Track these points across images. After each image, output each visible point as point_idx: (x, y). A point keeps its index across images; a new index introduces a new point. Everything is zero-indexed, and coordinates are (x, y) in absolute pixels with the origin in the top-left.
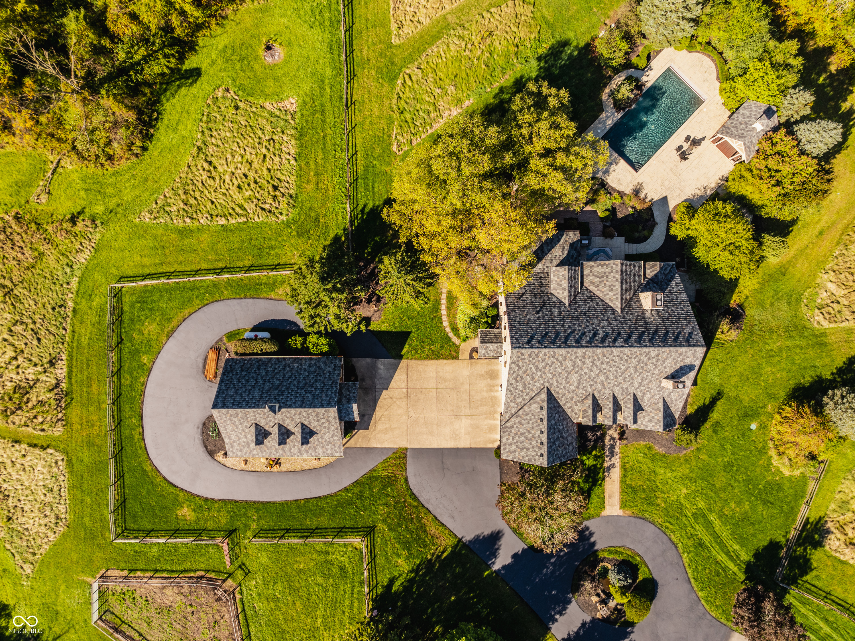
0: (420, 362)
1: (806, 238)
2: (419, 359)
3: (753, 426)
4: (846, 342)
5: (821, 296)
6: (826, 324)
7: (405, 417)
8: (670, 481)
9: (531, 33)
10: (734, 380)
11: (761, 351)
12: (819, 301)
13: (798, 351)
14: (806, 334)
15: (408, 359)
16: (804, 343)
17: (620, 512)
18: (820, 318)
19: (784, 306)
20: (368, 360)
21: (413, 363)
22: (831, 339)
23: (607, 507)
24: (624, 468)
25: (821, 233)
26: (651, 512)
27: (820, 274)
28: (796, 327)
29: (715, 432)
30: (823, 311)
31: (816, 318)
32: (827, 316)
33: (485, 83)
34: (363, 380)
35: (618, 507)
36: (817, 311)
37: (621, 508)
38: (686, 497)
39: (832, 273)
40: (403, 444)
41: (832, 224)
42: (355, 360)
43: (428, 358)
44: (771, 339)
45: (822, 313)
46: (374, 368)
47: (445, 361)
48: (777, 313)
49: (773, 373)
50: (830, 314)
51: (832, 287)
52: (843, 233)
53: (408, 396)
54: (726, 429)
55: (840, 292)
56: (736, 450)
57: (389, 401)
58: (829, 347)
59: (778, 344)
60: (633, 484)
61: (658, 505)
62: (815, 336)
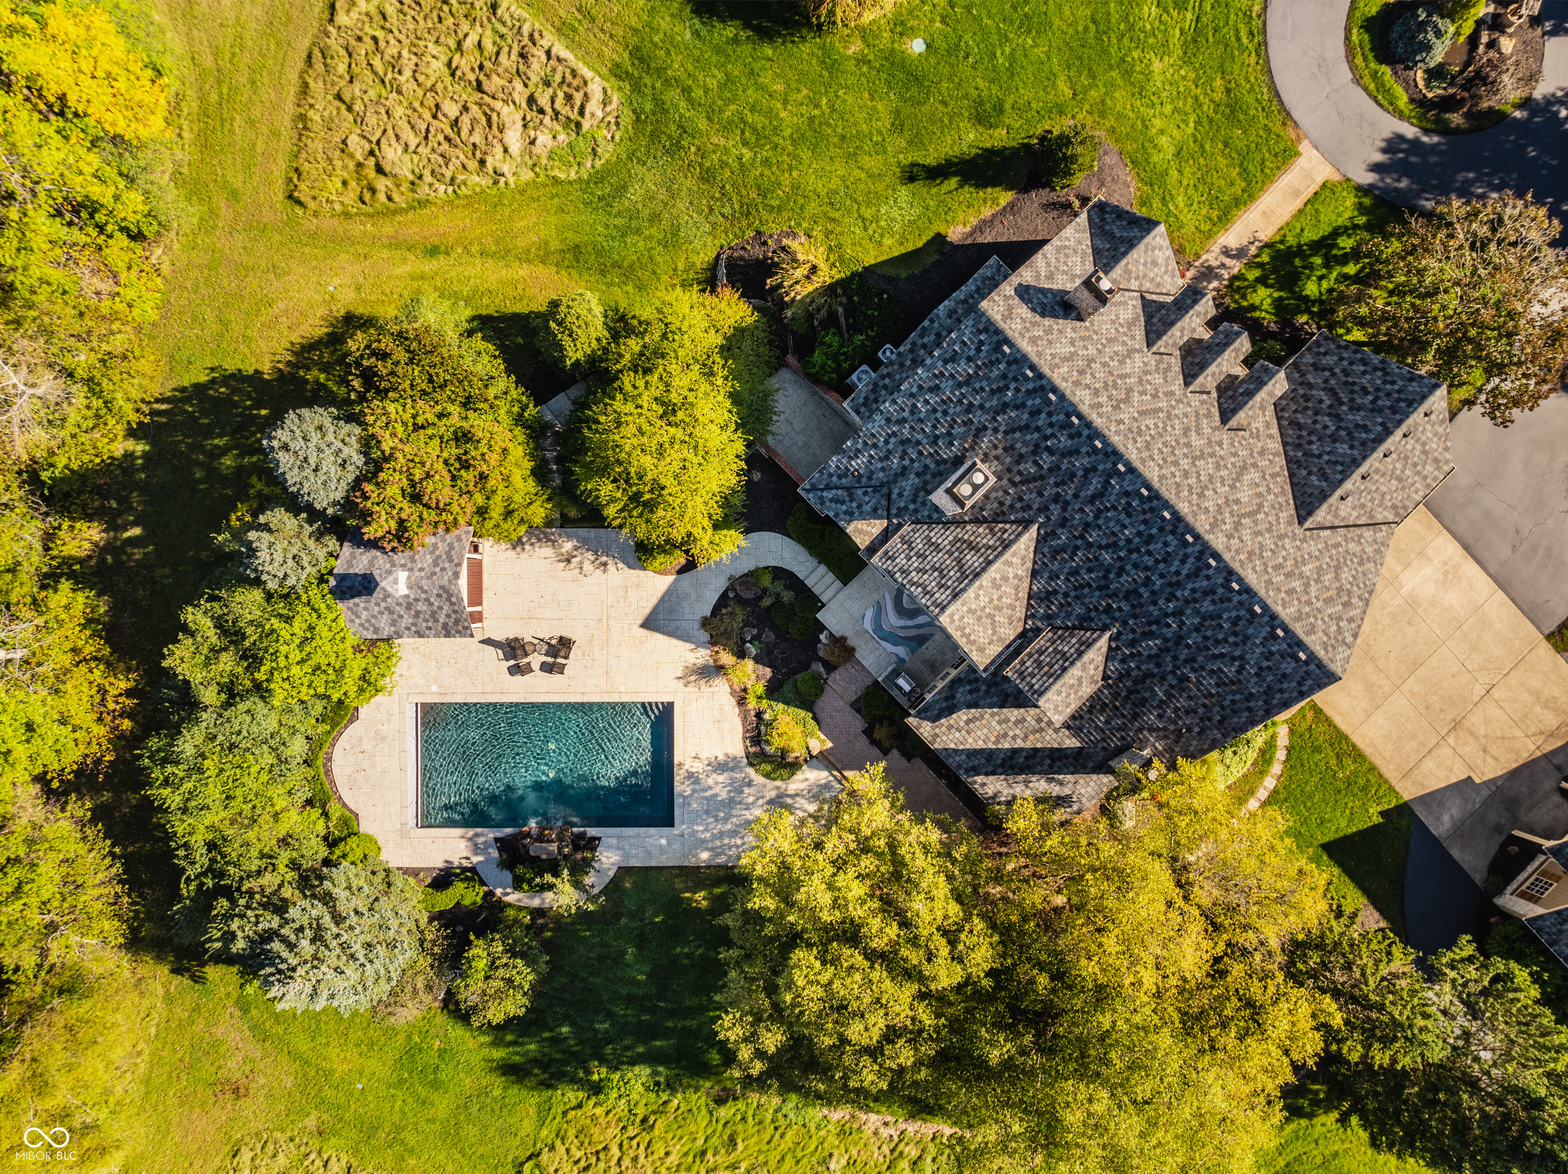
0: (1379, 762)
1: (470, 271)
2: (1373, 768)
3: (917, 46)
4: (593, 20)
5: (550, 143)
6: (595, 88)
7: (1496, 693)
8: (1168, 109)
9: (593, 1118)
10: (872, 163)
11: (766, 162)
12: (562, 137)
13: (698, 93)
14: (648, 107)
15: (1391, 788)
16: (673, 95)
17: (1305, 147)
18: (593, 107)
19: (635, 193)
20: (1455, 853)
21: (1390, 772)
22: (613, 52)
23: (1319, 181)
24: (1224, 219)
25: (433, 252)
26: (1252, 88)
27: (511, 180)
28: (655, 136)
29: (999, 109)
30: (575, 116)
31: (600, 114)
32: (578, 97)
33: (769, 1117)
34: (1498, 829)
35: (1301, 162)
36: (586, 125)
37: (1298, 154)
38: (1164, 49)
39: (490, 160)
40: (1545, 650)
41: (398, 247)
42: (1478, 878)
43: (1358, 755)
44: (724, 164)
45: (582, 113)
46: (1460, 830)
47: (1337, 720)
48: (662, 195)
49: (785, 102)
50: (569, 98)
51: (514, 138)
52: (395, 212)
53: (1456, 725)
54: (974, 93)
55: (510, 115)
56: (994, 38)
57: (1493, 749)
58: (634, 41)
59: (722, 142)
60: (1234, 173)
61: (1228, 91)
62: (637, 87)
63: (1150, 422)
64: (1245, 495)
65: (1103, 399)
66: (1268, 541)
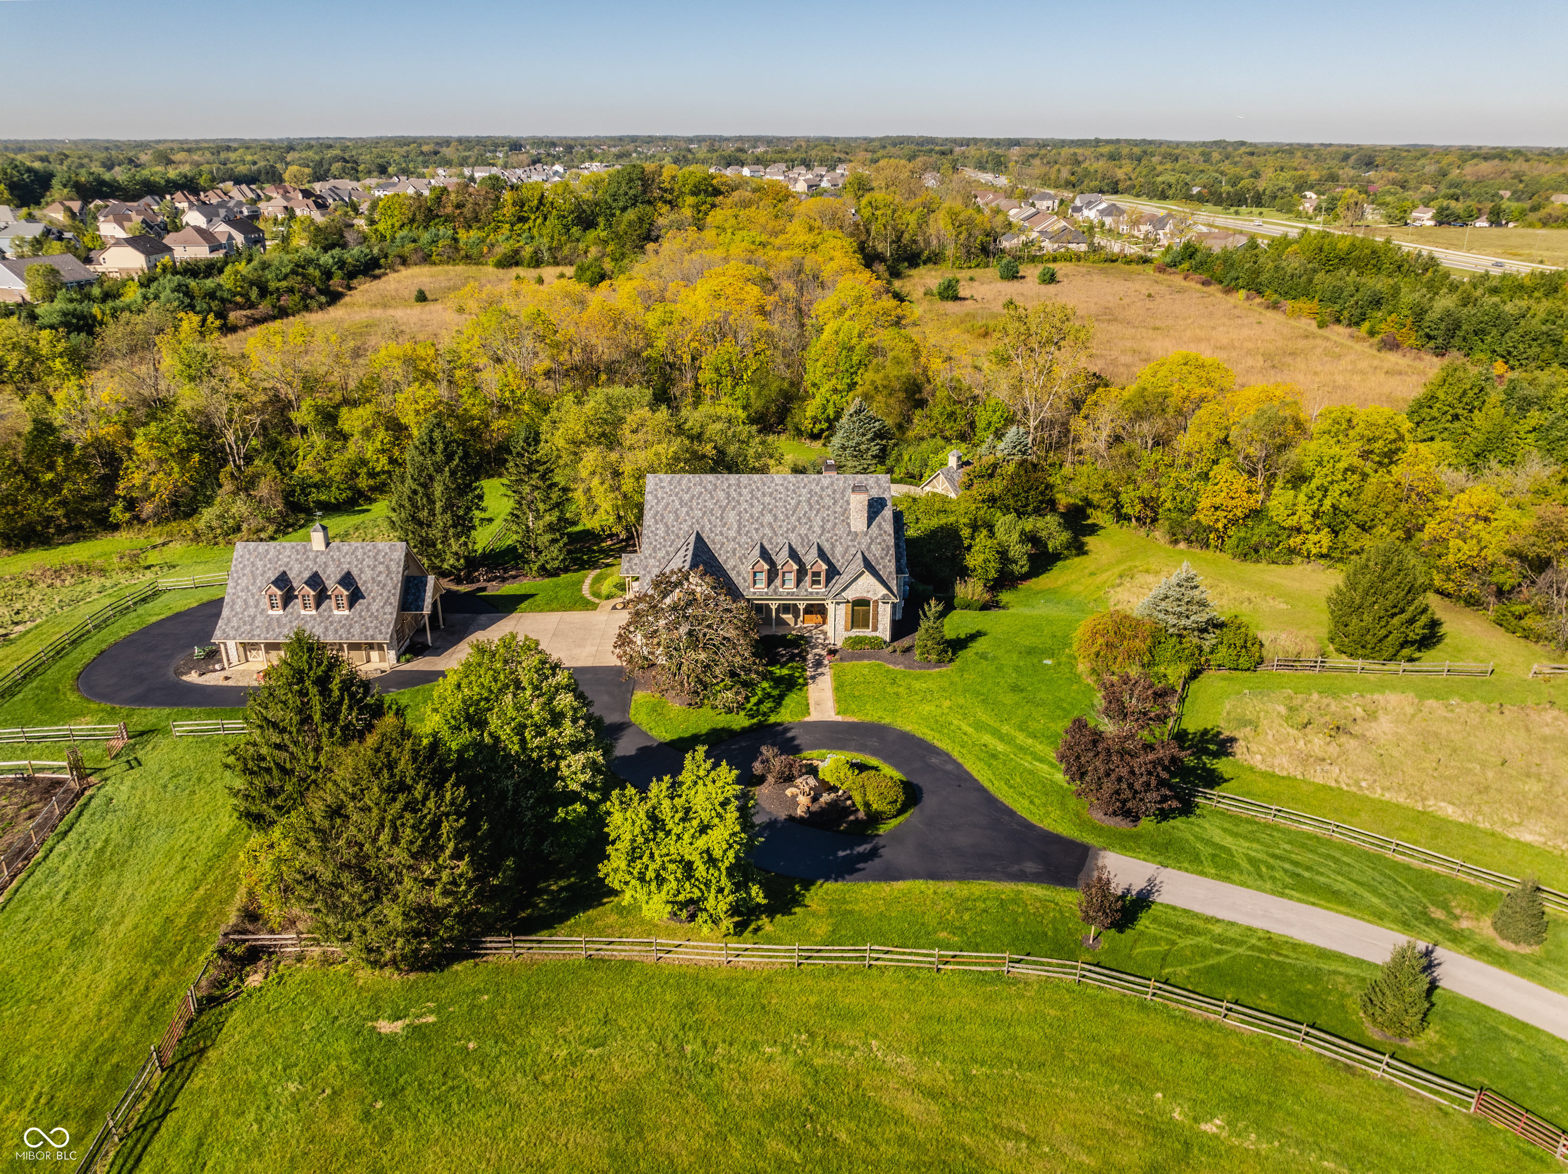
0: (539, 613)
1: (1074, 575)
3: (1049, 662)
15: (524, 612)
17: (837, 718)
21: (529, 614)
23: (813, 712)
34: (452, 626)
35: (832, 713)
37: (838, 714)
43: (553, 611)
46: (472, 619)
47: (575, 612)
54: (1002, 658)
63: (793, 502)
64: (732, 516)
65: (818, 489)
66: (709, 504)
